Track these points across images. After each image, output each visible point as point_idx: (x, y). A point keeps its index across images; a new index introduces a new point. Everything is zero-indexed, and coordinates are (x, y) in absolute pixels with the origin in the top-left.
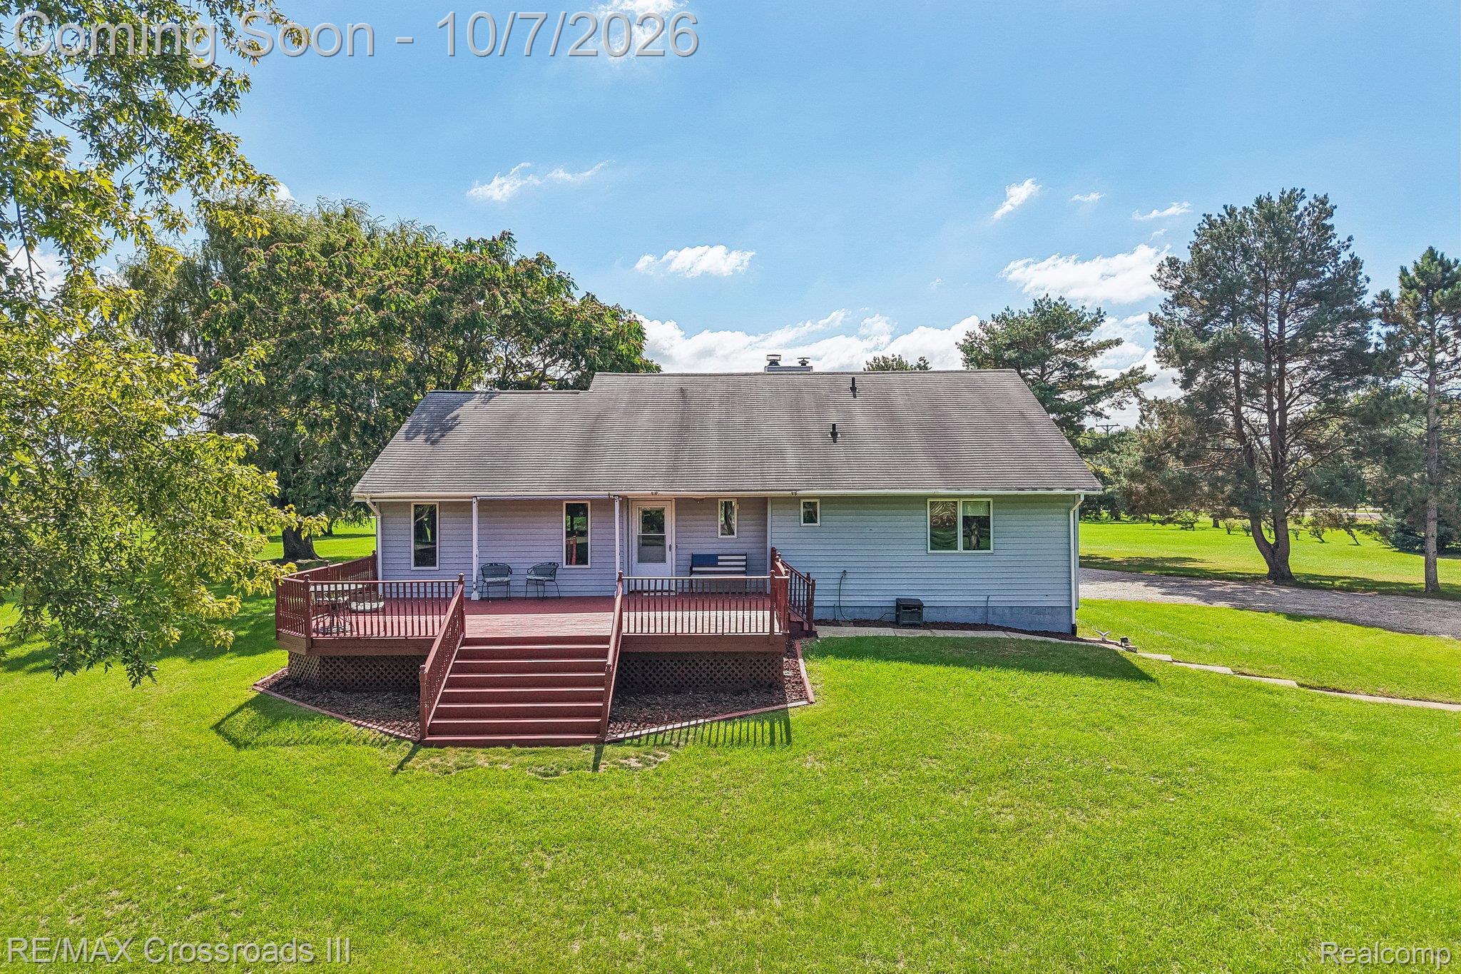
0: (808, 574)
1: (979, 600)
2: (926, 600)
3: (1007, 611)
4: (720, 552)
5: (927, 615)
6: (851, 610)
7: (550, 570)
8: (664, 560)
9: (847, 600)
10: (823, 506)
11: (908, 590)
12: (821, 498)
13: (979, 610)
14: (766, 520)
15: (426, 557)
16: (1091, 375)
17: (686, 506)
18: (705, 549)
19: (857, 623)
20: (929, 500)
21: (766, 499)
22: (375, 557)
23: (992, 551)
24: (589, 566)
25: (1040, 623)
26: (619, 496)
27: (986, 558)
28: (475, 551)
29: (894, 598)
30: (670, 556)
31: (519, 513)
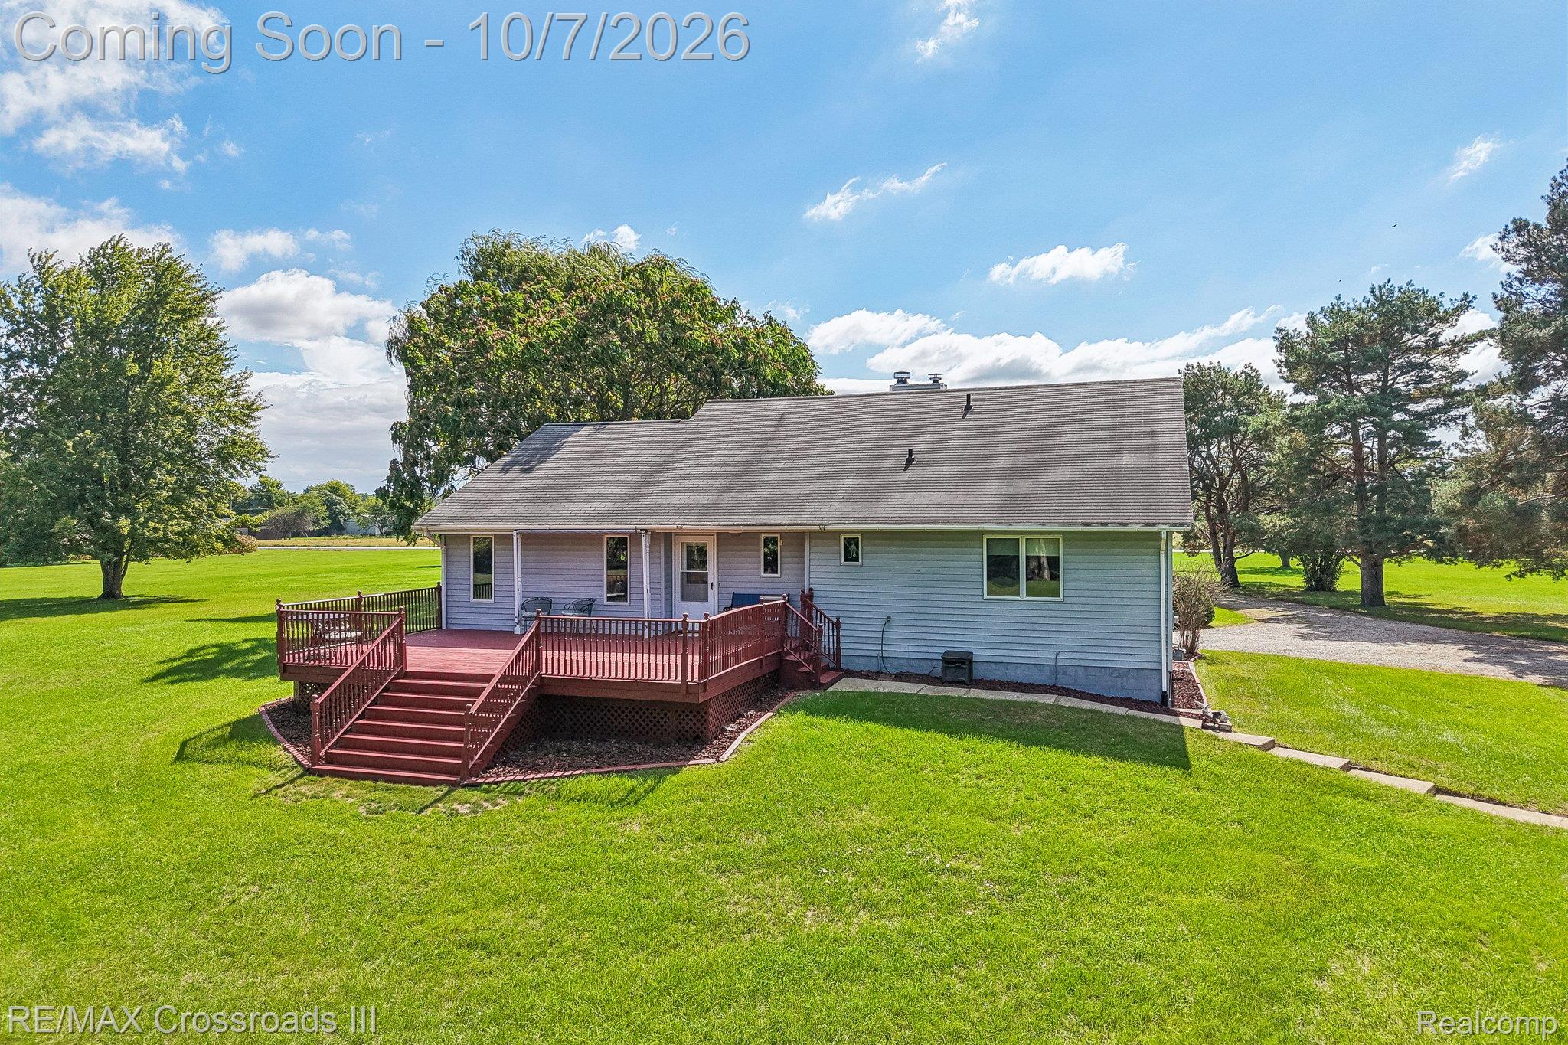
0: (838, 619)
1: (1045, 656)
2: (981, 654)
3: (1081, 671)
4: (762, 591)
5: (979, 672)
6: (896, 662)
7: (588, 606)
8: (706, 600)
9: (890, 650)
10: (866, 542)
11: (959, 642)
12: (863, 533)
13: (1047, 670)
14: (804, 557)
15: (483, 590)
16: (1463, 375)
17: (727, 540)
18: (745, 588)
19: (901, 677)
20: (985, 537)
21: (804, 533)
22: (439, 589)
23: (1061, 598)
24: (628, 603)
25: (1123, 688)
26: (647, 531)
27: (1052, 607)
28: (517, 583)
29: (943, 650)
30: (712, 594)
31: (565, 547)
